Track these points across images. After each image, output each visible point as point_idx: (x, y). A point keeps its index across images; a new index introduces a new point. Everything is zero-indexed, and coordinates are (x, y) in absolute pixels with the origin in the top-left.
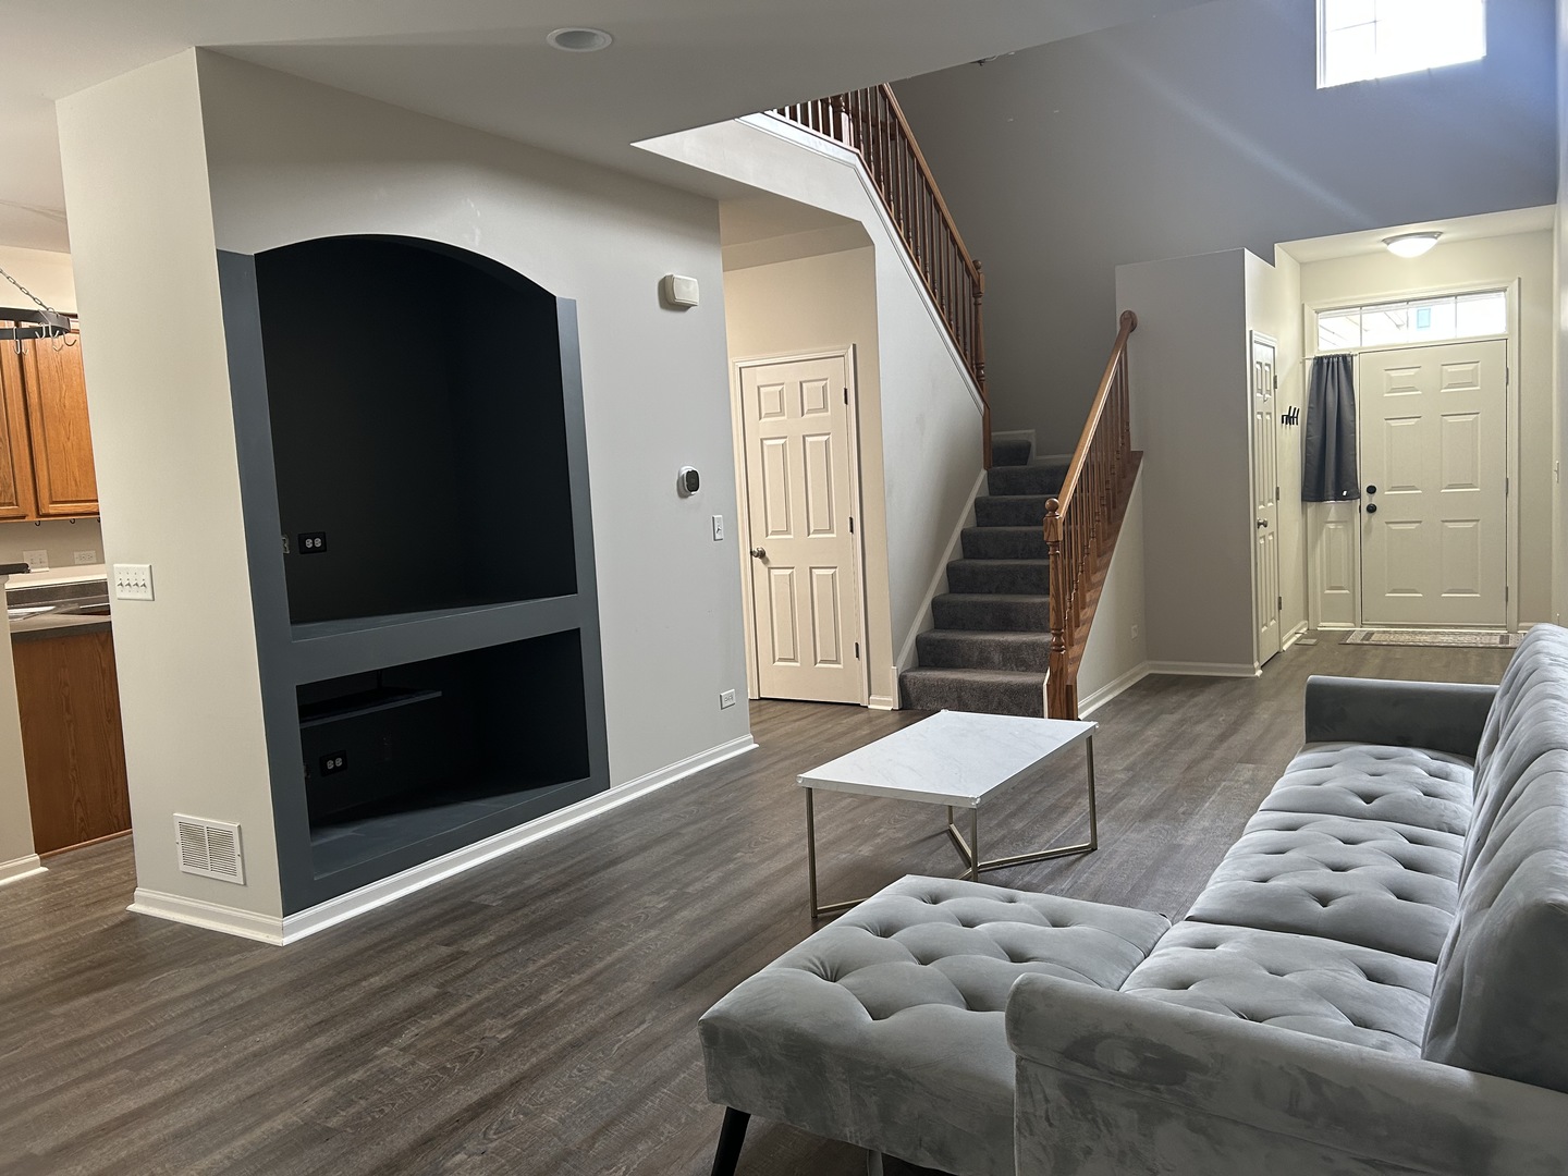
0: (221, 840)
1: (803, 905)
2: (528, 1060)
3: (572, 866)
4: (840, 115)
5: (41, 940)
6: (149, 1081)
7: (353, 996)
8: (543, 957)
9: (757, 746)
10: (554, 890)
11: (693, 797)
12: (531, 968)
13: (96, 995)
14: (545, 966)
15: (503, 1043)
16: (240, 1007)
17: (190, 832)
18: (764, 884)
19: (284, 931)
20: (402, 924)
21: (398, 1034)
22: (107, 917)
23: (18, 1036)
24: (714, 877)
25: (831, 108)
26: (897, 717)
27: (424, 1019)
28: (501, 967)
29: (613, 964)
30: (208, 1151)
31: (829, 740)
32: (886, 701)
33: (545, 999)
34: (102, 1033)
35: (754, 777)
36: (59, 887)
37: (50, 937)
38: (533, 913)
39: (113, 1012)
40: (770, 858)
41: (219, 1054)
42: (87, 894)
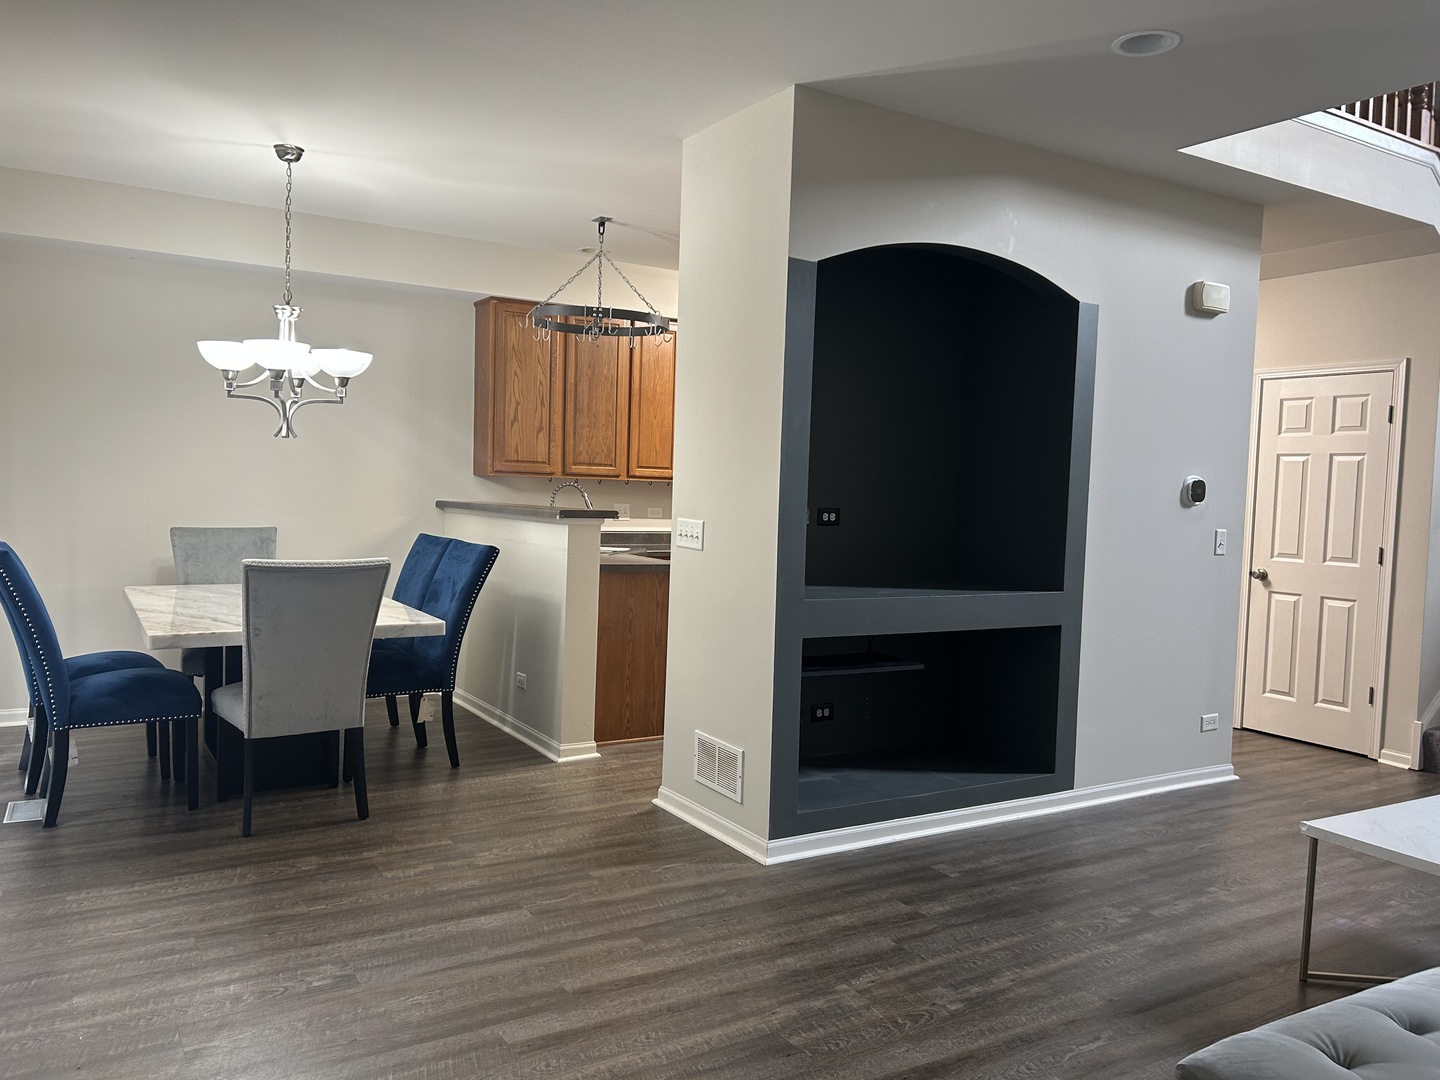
0: (729, 760)
1: (1289, 963)
2: (976, 1041)
3: (1029, 858)
4: (1421, 112)
5: (591, 812)
6: (653, 954)
7: (820, 928)
8: (997, 939)
9: (1238, 778)
10: (1011, 877)
11: (1161, 817)
12: (984, 948)
13: (623, 869)
14: (998, 950)
15: (953, 1015)
16: (728, 910)
17: (706, 749)
18: (1244, 928)
19: (767, 852)
20: (867, 872)
21: (856, 975)
22: (636, 805)
23: (566, 887)
24: (1183, 906)
25: (1409, 106)
26: (1415, 778)
27: (880, 968)
28: (955, 939)
29: (1066, 968)
30: (691, 1032)
31: (1326, 788)
32: (1403, 757)
33: (997, 983)
34: (623, 901)
35: (1234, 811)
36: (607, 772)
37: (596, 811)
38: (989, 893)
39: (633, 886)
40: (1252, 901)
41: (708, 948)
42: (626, 782)
